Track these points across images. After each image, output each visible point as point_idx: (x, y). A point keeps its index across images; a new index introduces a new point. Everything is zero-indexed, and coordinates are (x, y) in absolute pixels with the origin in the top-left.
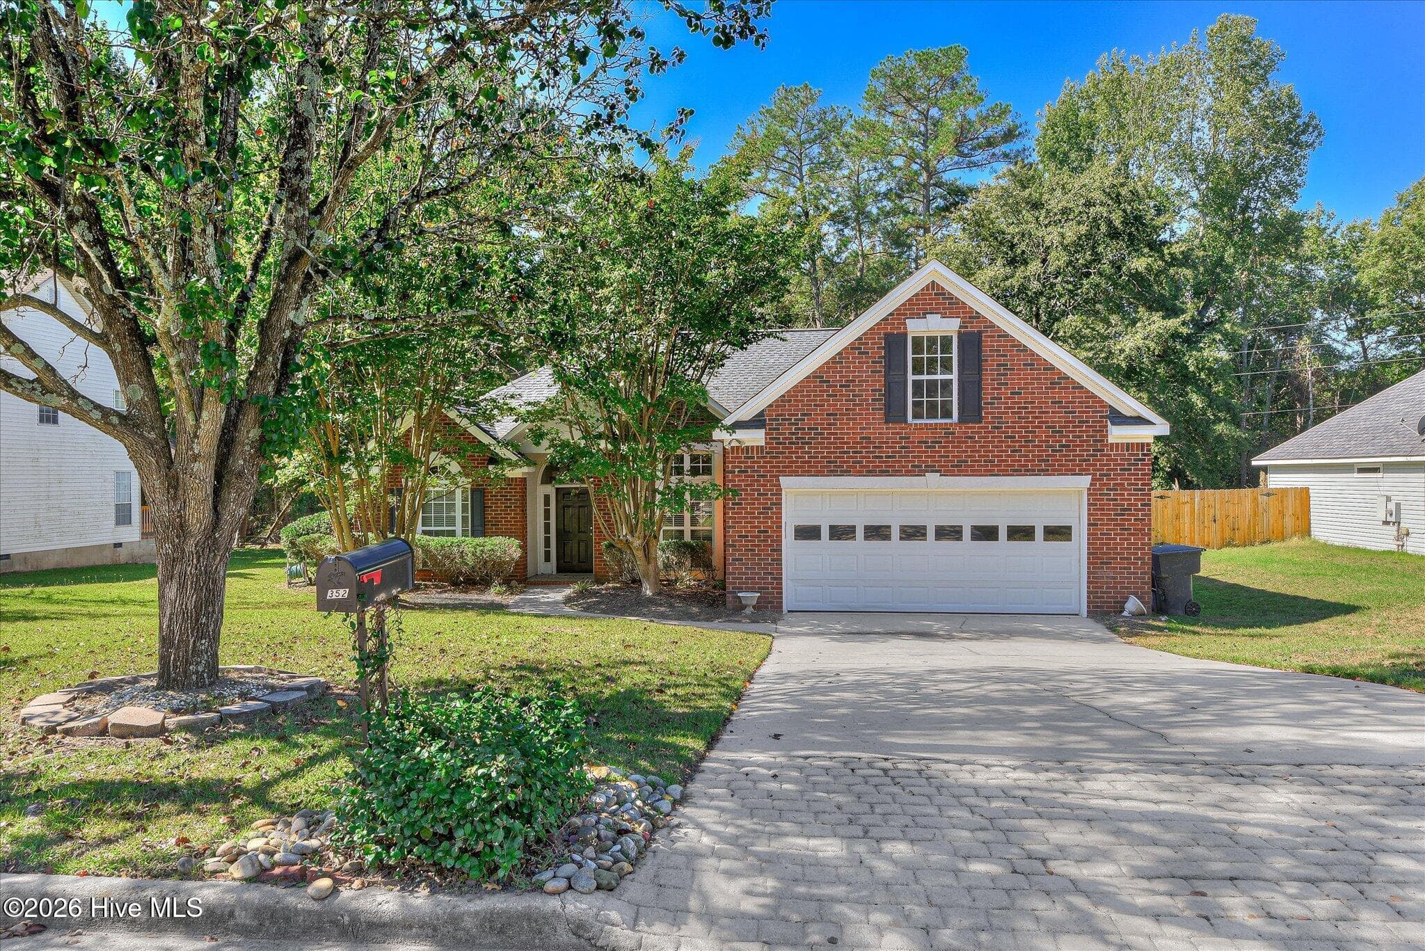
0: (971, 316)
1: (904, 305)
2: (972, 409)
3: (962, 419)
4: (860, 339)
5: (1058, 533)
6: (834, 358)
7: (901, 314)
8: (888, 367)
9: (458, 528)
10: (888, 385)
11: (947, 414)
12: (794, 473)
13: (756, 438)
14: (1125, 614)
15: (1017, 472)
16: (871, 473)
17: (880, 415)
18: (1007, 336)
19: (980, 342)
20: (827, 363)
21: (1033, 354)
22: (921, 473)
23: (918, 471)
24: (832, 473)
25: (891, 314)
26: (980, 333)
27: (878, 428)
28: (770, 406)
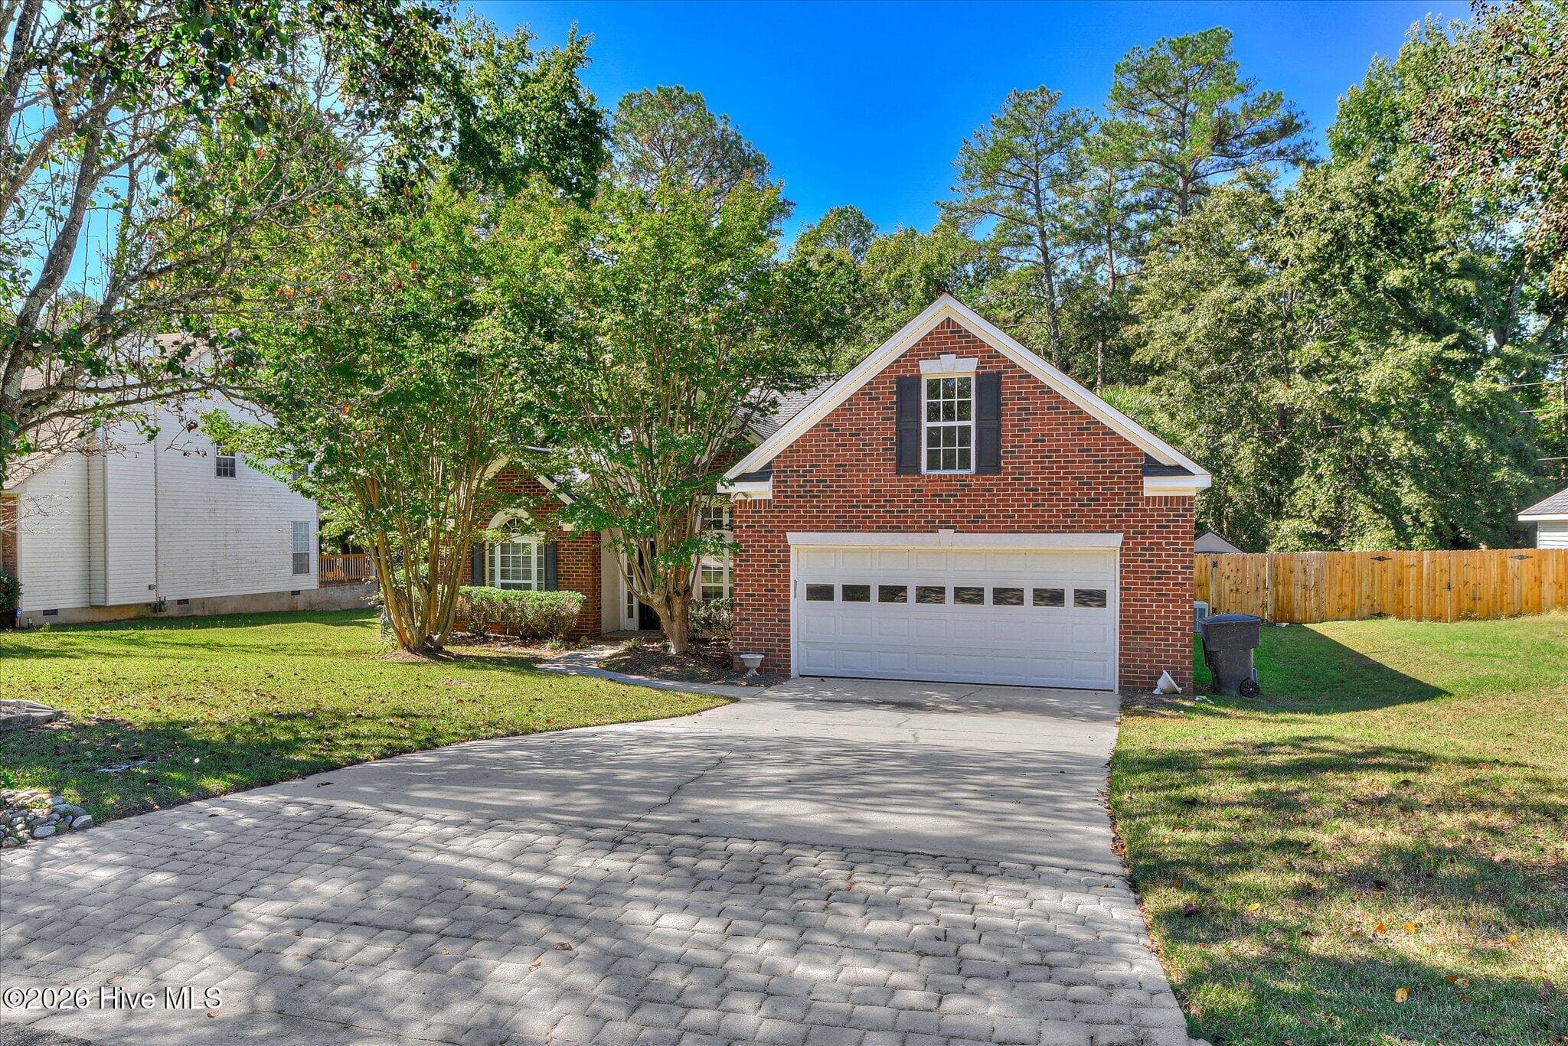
0: (988, 355)
1: (917, 345)
2: (990, 462)
3: (979, 471)
4: (870, 383)
5: (1091, 598)
6: (843, 404)
7: (914, 355)
8: (900, 413)
9: (534, 582)
10: (900, 433)
11: (965, 464)
12: (803, 529)
13: (762, 491)
14: (1156, 692)
15: (1039, 529)
16: (881, 529)
17: (891, 465)
18: (1029, 376)
19: (999, 383)
20: (836, 410)
21: (1058, 396)
22: (934, 530)
23: (931, 527)
24: (841, 528)
25: (903, 356)
26: (999, 373)
27: (890, 481)
28: (778, 457)
